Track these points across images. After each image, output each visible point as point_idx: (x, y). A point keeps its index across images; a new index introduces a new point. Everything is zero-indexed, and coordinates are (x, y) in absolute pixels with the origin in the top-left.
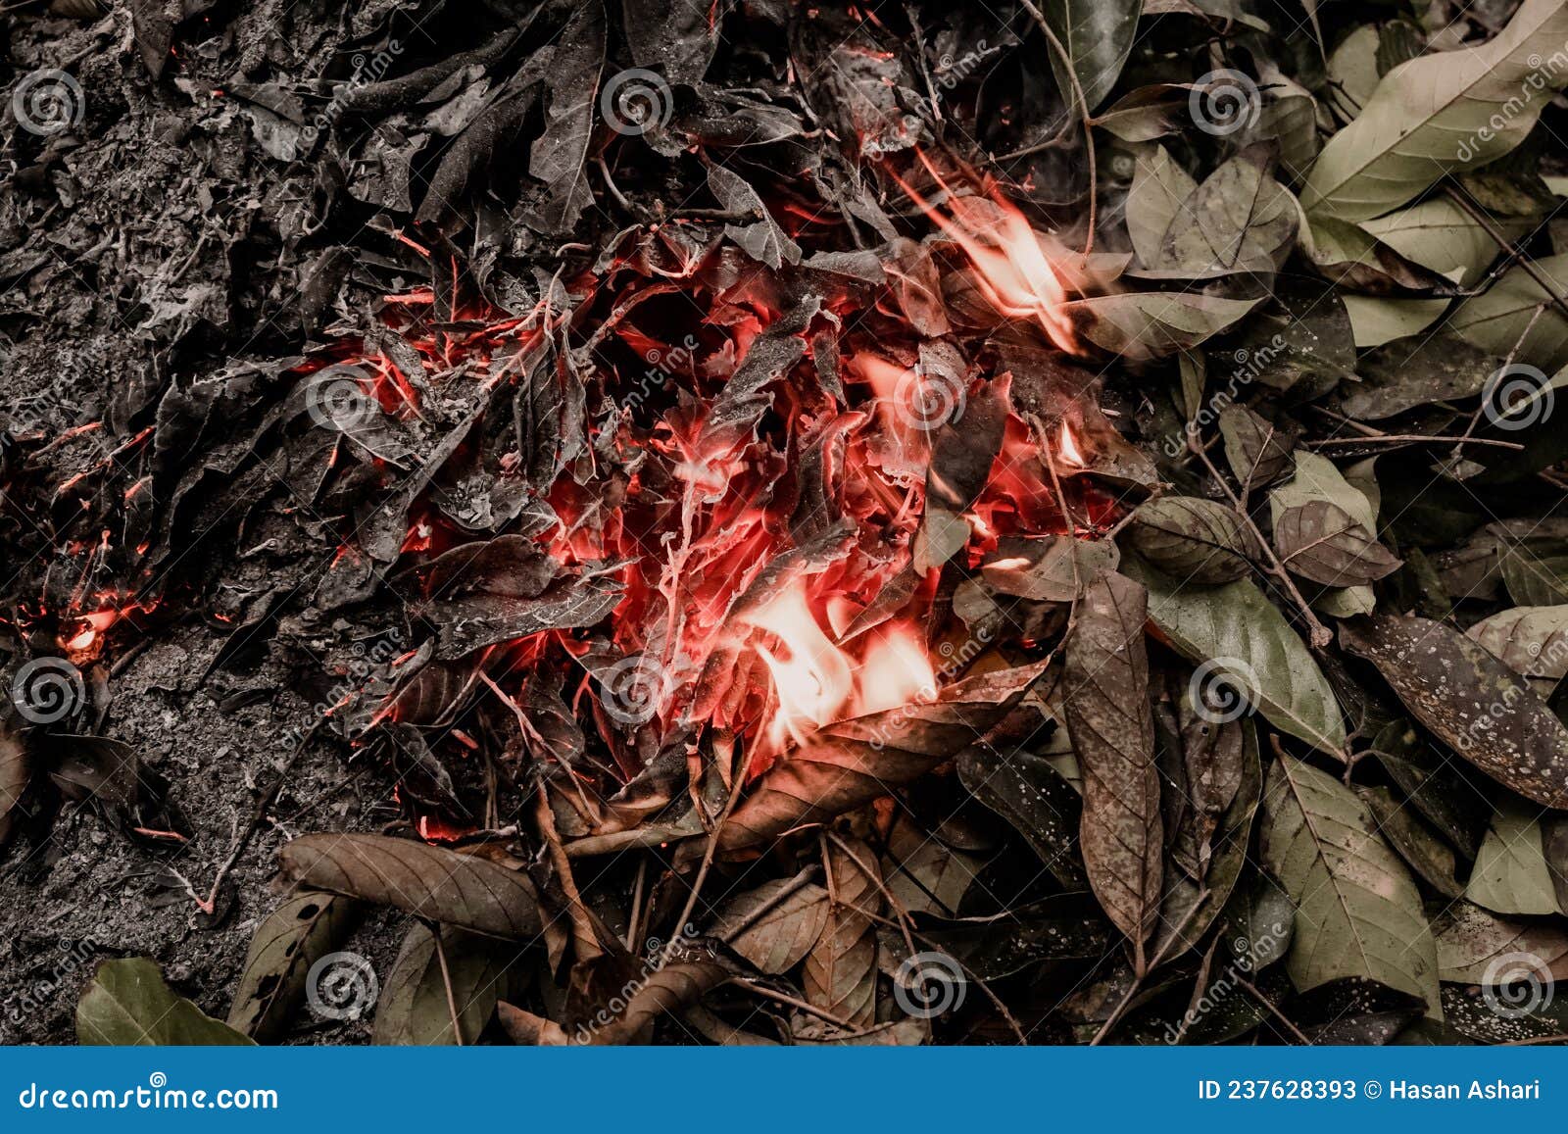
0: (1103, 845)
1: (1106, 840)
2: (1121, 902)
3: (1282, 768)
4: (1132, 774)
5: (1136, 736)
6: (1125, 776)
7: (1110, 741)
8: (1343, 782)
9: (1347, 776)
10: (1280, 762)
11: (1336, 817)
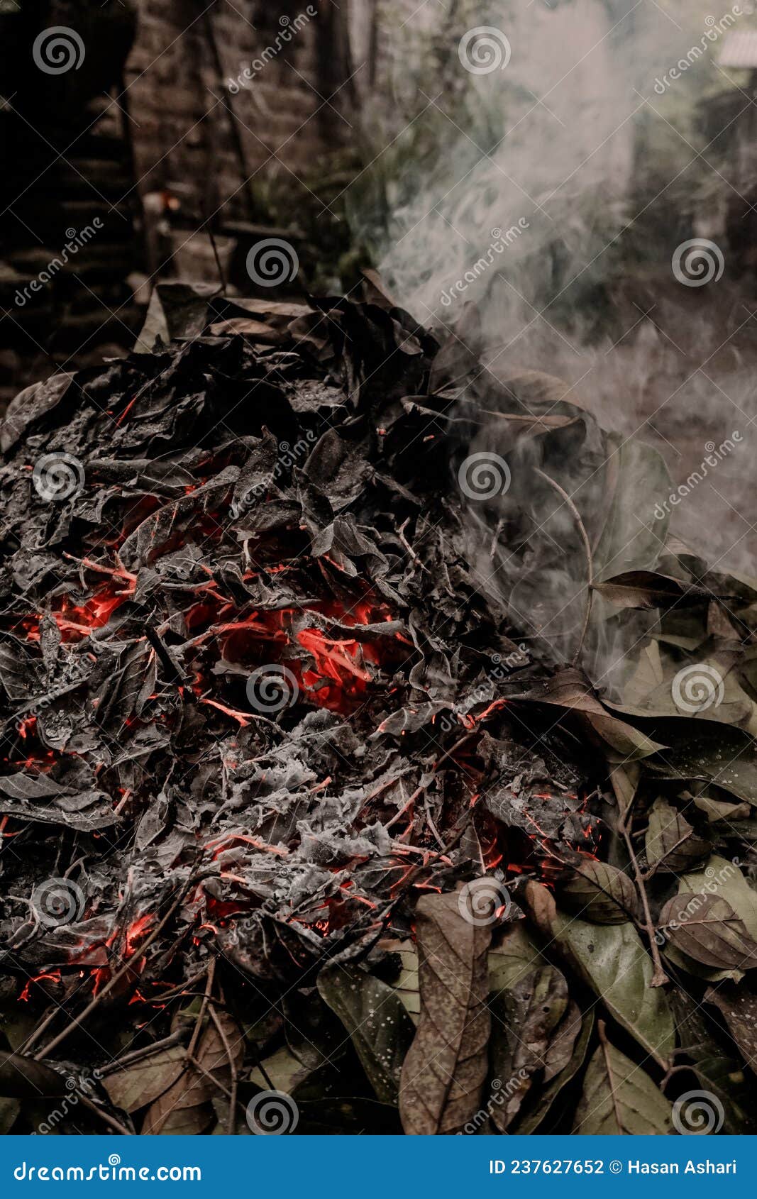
0: (417, 1069)
1: (420, 1063)
2: (418, 1122)
3: (604, 1055)
4: (455, 1010)
5: (466, 979)
6: (448, 1010)
7: (442, 977)
8: (659, 1086)
9: (663, 1082)
10: (603, 1048)
11: (643, 1112)
